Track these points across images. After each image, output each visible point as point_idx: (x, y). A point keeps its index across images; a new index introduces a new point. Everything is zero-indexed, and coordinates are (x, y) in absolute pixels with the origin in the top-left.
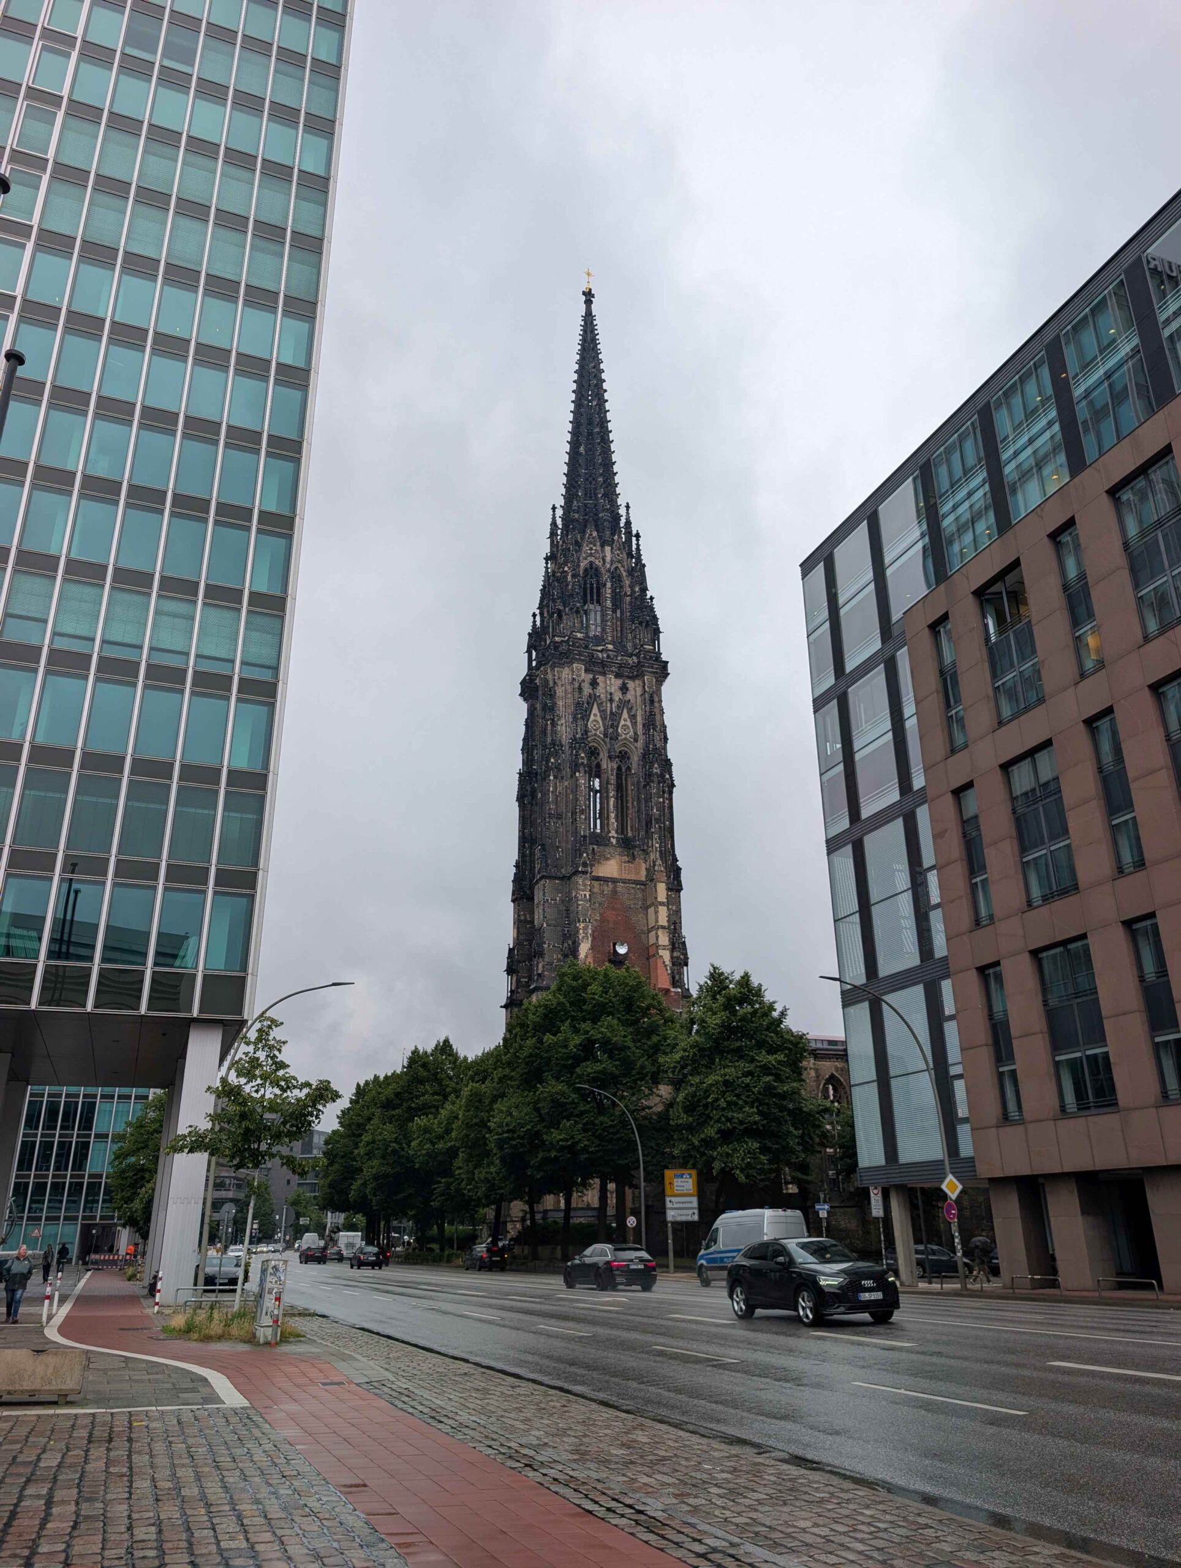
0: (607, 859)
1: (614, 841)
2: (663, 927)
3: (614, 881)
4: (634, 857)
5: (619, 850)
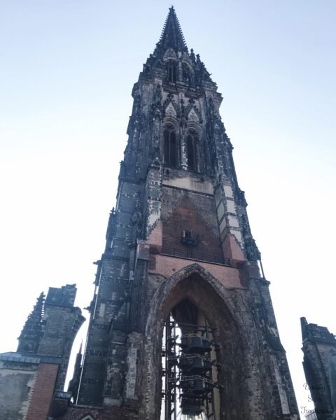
0: (179, 177)
1: (186, 169)
2: (231, 214)
4: (202, 180)
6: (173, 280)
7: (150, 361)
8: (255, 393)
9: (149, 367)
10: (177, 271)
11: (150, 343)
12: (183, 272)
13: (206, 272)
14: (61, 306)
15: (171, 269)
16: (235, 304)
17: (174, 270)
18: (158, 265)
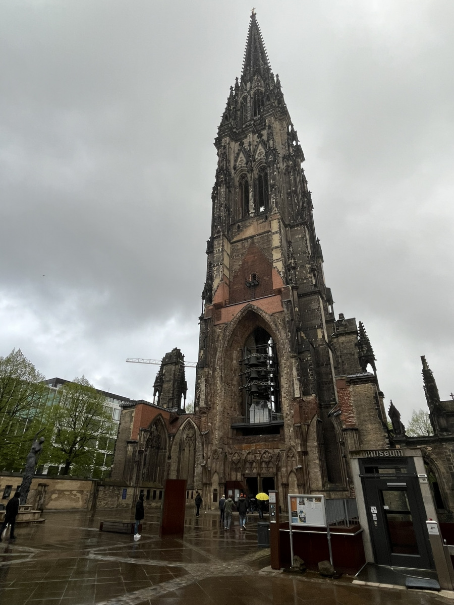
0: (248, 226)
1: (252, 215)
2: (276, 247)
3: (252, 237)
4: (266, 219)
5: (256, 218)
6: (232, 323)
7: (218, 382)
8: (285, 386)
9: (218, 386)
10: (235, 315)
11: (218, 370)
12: (239, 314)
13: (255, 307)
14: (170, 363)
15: (232, 314)
16: (276, 325)
17: (233, 315)
18: (223, 316)
